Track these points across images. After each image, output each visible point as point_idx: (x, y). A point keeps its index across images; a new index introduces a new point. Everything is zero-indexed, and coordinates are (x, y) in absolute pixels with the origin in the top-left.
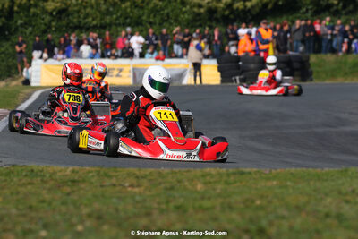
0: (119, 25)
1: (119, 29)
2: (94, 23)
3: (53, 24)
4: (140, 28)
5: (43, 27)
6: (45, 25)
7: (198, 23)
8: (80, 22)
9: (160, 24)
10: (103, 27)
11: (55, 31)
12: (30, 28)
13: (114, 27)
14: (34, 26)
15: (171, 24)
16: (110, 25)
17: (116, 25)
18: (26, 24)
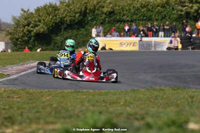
0: (140, 20)
1: (140, 22)
2: (128, 19)
3: (107, 19)
4: (151, 22)
5: (101, 21)
6: (103, 20)
7: (181, 20)
8: (120, 18)
9: (161, 20)
10: (132, 21)
11: (108, 23)
12: (95, 22)
13: (137, 21)
14: (97, 21)
15: (167, 20)
16: (136, 20)
17: (138, 20)
18: (93, 19)
